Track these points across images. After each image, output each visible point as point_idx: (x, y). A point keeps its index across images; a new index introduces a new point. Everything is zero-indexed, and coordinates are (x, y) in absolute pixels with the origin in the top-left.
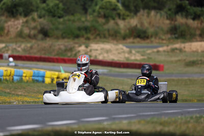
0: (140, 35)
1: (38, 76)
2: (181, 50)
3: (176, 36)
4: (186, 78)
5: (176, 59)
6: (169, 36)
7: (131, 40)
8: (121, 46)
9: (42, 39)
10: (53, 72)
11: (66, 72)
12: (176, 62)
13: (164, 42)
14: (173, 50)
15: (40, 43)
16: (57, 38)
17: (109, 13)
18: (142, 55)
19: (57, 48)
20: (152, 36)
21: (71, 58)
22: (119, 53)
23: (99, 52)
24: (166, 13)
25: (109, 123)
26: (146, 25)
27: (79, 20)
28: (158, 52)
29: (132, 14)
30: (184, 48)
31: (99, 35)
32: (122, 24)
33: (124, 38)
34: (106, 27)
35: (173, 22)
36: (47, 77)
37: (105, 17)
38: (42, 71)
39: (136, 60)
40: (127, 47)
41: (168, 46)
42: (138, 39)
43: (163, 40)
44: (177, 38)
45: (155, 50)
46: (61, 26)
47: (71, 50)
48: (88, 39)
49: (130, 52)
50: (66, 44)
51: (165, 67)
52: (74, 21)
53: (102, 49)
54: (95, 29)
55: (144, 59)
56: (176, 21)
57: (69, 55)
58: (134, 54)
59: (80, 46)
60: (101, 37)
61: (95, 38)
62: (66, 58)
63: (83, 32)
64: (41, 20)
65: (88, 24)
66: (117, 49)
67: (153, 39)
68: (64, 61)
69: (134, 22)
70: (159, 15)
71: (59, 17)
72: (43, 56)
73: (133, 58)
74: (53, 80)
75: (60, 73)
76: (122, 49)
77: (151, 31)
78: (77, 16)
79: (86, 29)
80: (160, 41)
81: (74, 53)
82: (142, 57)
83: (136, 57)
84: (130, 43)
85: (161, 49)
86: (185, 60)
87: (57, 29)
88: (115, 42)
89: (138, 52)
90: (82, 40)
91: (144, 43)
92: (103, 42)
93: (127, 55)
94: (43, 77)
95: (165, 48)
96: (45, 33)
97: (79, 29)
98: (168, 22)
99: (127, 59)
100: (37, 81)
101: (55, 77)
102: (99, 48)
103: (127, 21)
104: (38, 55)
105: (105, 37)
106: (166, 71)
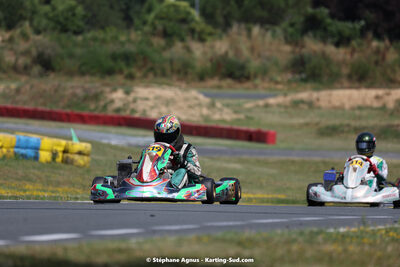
0: (232, 72)
1: (26, 148)
2: (311, 105)
3: (304, 76)
4: (317, 159)
5: (301, 121)
6: (289, 76)
7: (215, 82)
8: (194, 93)
9: (41, 75)
10: (55, 140)
11: (81, 140)
12: (302, 126)
13: (280, 87)
14: (296, 104)
15: (35, 82)
16: (71, 74)
17: (174, 28)
18: (236, 112)
19: (68, 92)
20: (255, 76)
21: (96, 113)
22: (190, 107)
23: (150, 103)
24: (285, 31)
25: (141, 240)
26: (246, 53)
27: (115, 38)
28: (267, 106)
29: (219, 31)
30: (318, 100)
31: (152, 69)
32: (198, 50)
33: (202, 77)
34: (167, 55)
35: (297, 50)
36: (43, 150)
37: (166, 34)
38: (34, 138)
39: (224, 121)
40: (206, 95)
41: (285, 95)
42: (229, 81)
43: (277, 83)
44: (305, 81)
45: (261, 103)
46: (78, 51)
47: (96, 97)
48: (131, 77)
49: (212, 105)
50: (87, 86)
51: (279, 137)
52: (104, 41)
53: (157, 98)
54: (146, 59)
55: (238, 120)
56: (303, 46)
57: (91, 108)
58: (221, 110)
59: (115, 90)
60: (155, 75)
61: (145, 76)
62: (85, 112)
63: (122, 64)
64: (39, 38)
65: (131, 48)
66: (186, 100)
67: (258, 81)
68: (82, 119)
69: (221, 46)
70: (269, 34)
71: (76, 33)
72: (41, 108)
73: (217, 117)
74: (54, 155)
75: (70, 142)
76: (196, 98)
77: (254, 64)
78: (111, 32)
79: (128, 58)
80: (272, 85)
81: (102, 103)
82: (235, 116)
83: (224, 116)
84: (213, 87)
85: (272, 101)
86: (317, 124)
87: (71, 56)
88: (184, 85)
89: (228, 106)
90: (119, 78)
91: (240, 89)
92: (160, 84)
93: (205, 111)
94: (37, 149)
95: (280, 99)
96: (46, 64)
97: (114, 57)
98: (287, 48)
99: (206, 118)
100: (24, 156)
101: (60, 149)
102: (151, 96)
103: (208, 43)
104: (30, 106)
105: (164, 74)
106: (280, 144)
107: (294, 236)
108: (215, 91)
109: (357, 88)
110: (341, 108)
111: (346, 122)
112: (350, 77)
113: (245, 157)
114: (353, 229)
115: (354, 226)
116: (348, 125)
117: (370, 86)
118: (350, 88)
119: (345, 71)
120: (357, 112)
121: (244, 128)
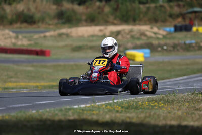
0: (27, 20)
2: (67, 35)
3: (63, 21)
4: (72, 63)
5: (63, 44)
6: (55, 21)
7: (18, 25)
8: (7, 31)
12: (63, 47)
13: (51, 27)
14: (60, 35)
18: (29, 40)
20: (39, 21)
22: (5, 39)
26: (33, 9)
28: (45, 37)
30: (71, 32)
32: (8, 9)
33: (11, 23)
35: (59, 8)
39: (23, 45)
40: (13, 32)
41: (54, 31)
42: (25, 25)
43: (50, 25)
44: (64, 23)
45: (42, 35)
49: (17, 38)
51: (52, 52)
55: (31, 45)
56: (62, 6)
58: (21, 40)
66: (3, 35)
67: (40, 24)
69: (20, 7)
73: (20, 43)
76: (8, 34)
77: (38, 16)
80: (48, 26)
82: (29, 43)
83: (23, 42)
84: (17, 28)
85: (48, 34)
86: (71, 45)
88: (1, 27)
89: (25, 37)
91: (31, 28)
93: (13, 41)
95: (52, 33)
98: (54, 7)
99: (14, 44)
103: (13, 5)
106: (53, 56)
107: (56, 112)
108: (18, 30)
109: (91, 26)
110: (83, 37)
111: (85, 43)
112: (86, 21)
113: (35, 64)
114: (88, 105)
115: (89, 104)
116: (87, 45)
117: (97, 25)
118: (86, 26)
119: (84, 18)
120: (91, 39)
121: (34, 48)
